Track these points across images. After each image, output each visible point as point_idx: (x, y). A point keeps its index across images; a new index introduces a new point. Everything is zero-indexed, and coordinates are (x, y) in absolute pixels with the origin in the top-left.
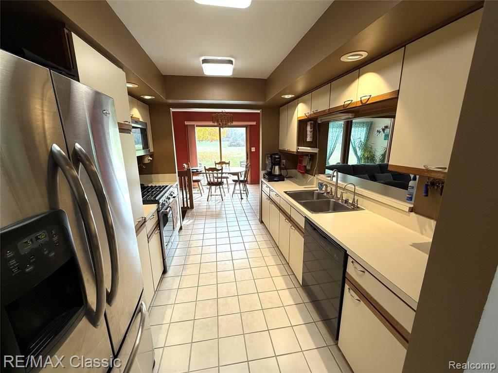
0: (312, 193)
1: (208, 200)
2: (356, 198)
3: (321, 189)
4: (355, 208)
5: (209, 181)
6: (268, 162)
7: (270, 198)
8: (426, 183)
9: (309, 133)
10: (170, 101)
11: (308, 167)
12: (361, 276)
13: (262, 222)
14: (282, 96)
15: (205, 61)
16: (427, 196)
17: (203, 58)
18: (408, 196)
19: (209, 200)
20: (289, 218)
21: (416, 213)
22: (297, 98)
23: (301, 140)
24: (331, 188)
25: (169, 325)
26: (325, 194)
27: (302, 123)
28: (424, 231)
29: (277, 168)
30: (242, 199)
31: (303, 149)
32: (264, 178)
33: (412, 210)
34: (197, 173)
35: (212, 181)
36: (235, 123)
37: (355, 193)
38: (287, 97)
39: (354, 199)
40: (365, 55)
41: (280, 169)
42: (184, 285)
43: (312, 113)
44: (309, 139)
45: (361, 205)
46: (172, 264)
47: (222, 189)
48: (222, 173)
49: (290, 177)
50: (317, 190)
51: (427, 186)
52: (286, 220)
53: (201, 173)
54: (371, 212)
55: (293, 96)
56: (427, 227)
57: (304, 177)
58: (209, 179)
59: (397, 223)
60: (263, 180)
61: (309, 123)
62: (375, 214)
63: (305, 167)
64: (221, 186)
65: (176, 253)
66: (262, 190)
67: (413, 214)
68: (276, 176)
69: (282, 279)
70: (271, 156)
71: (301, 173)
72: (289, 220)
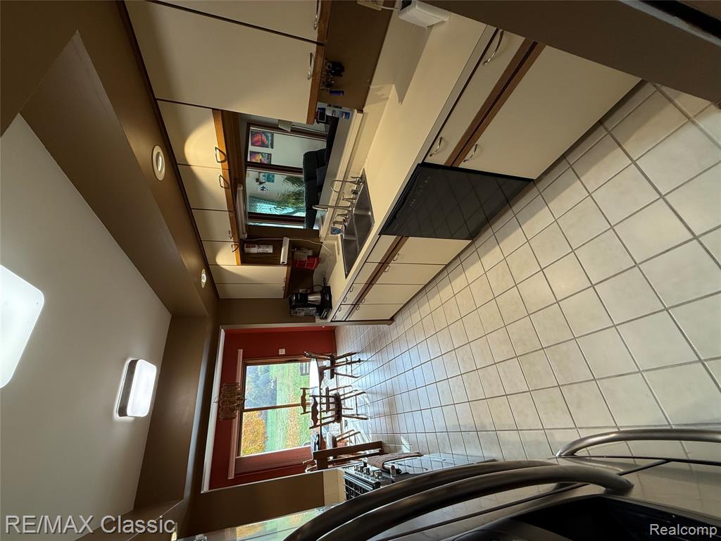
0: (346, 243)
1: (366, 419)
2: (350, 179)
3: (339, 231)
4: (362, 180)
5: (333, 419)
6: (302, 312)
7: (355, 305)
8: (328, 93)
9: (261, 250)
10: (187, 493)
11: (310, 253)
12: (447, 143)
13: (392, 319)
14: (203, 286)
15: (122, 412)
16: (343, 92)
17: (116, 416)
18: (344, 117)
19: (364, 417)
20: (383, 265)
21: (363, 106)
22: (208, 264)
23: (271, 260)
24: (338, 215)
25: (580, 428)
26: (346, 224)
27: (246, 259)
28: (385, 97)
29: (311, 298)
30: (359, 361)
31: (284, 257)
32: (326, 318)
33: (361, 111)
34: (321, 442)
35: (334, 413)
36: (239, 380)
37: (344, 181)
38: (204, 280)
39: (351, 182)
40: (158, 149)
41: (313, 293)
42: (509, 422)
43: (232, 240)
44: (270, 250)
45: (359, 174)
46: (480, 454)
47: (346, 396)
48: (321, 396)
49: (325, 280)
50: (342, 236)
51: (331, 92)
52: (386, 270)
53: (320, 436)
54: (367, 160)
55: (204, 270)
56: (379, 93)
57: (325, 259)
58: (330, 419)
59: (377, 127)
60: (329, 320)
61: (247, 250)
62: (368, 156)
63: (309, 257)
64: (342, 397)
65: (460, 452)
66: (345, 321)
67: (365, 109)
68: (323, 298)
69: (469, 270)
70: (294, 308)
71: (318, 263)
72: (386, 264)
